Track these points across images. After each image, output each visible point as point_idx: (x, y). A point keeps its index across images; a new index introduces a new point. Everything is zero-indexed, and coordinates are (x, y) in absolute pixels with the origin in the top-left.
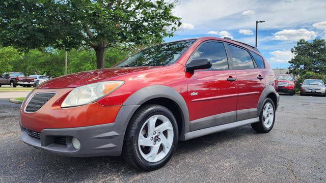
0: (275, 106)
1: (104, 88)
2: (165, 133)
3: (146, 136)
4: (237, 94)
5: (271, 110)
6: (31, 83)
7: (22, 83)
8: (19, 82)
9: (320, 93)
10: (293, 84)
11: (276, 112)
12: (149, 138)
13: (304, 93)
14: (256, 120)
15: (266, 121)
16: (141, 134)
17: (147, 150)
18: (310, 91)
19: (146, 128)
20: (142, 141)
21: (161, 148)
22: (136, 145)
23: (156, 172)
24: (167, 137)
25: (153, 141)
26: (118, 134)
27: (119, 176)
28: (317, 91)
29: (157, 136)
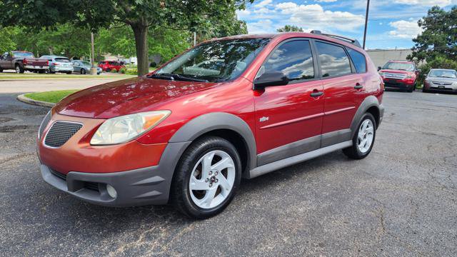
0: (376, 123)
1: (144, 122)
2: (225, 172)
3: (199, 177)
4: (322, 114)
5: (371, 128)
6: (44, 68)
7: (32, 67)
8: (28, 67)
9: (451, 89)
10: (414, 75)
11: (377, 131)
12: (203, 180)
13: (428, 90)
14: (348, 144)
15: (362, 144)
16: (193, 177)
17: (200, 194)
18: (437, 86)
19: (200, 168)
20: (194, 184)
21: (219, 190)
22: (186, 190)
23: (211, 220)
24: (226, 177)
25: (208, 183)
26: (163, 179)
27: (165, 226)
28: (446, 87)
29: (214, 177)
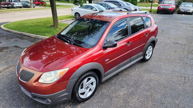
1: (59, 74)
4: (132, 50)
5: (152, 49)
6: (9, 6)
7: (3, 6)
9: (190, 12)
10: (174, 7)
12: (83, 89)
16: (80, 89)
18: (184, 11)
21: (90, 90)
25: (86, 89)
26: (68, 94)
28: (188, 11)
29: (88, 87)
